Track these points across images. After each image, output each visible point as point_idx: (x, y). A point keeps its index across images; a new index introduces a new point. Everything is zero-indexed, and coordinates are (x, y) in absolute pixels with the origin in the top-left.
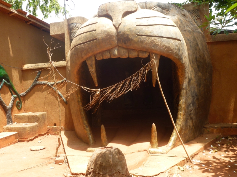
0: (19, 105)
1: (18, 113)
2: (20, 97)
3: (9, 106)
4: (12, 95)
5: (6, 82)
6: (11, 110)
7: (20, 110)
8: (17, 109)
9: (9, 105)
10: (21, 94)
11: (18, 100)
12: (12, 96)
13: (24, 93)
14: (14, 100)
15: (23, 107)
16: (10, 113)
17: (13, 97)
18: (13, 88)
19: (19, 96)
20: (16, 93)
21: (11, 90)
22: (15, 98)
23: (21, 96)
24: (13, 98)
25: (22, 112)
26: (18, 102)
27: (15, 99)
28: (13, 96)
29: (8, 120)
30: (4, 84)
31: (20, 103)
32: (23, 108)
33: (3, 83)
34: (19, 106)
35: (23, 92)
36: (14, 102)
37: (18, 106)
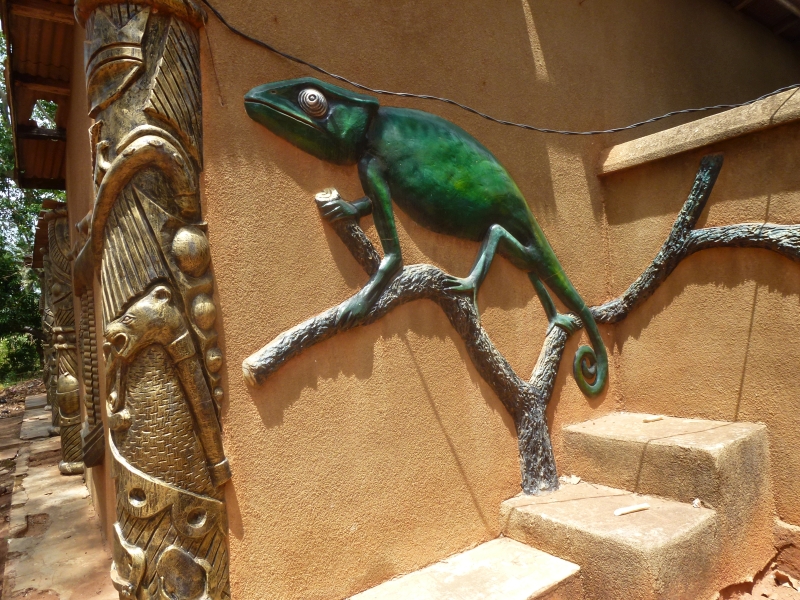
0: (592, 370)
1: (585, 418)
2: (596, 327)
3: (533, 379)
4: (551, 314)
5: (514, 239)
6: (547, 401)
7: (595, 396)
8: (580, 395)
9: (534, 377)
10: (603, 308)
11: (583, 344)
12: (550, 321)
13: (618, 301)
14: (563, 346)
15: (613, 378)
16: (540, 419)
17: (557, 325)
18: (556, 277)
19: (589, 323)
20: (572, 304)
21: (544, 286)
22: (569, 332)
23: (600, 321)
24: (554, 333)
25: (611, 409)
26: (586, 355)
27: (568, 335)
28: (555, 321)
29: (528, 463)
30: (498, 250)
31: (595, 357)
32: (612, 388)
33: (491, 247)
34: (592, 377)
35: (610, 294)
36: (560, 353)
37: (585, 378)
